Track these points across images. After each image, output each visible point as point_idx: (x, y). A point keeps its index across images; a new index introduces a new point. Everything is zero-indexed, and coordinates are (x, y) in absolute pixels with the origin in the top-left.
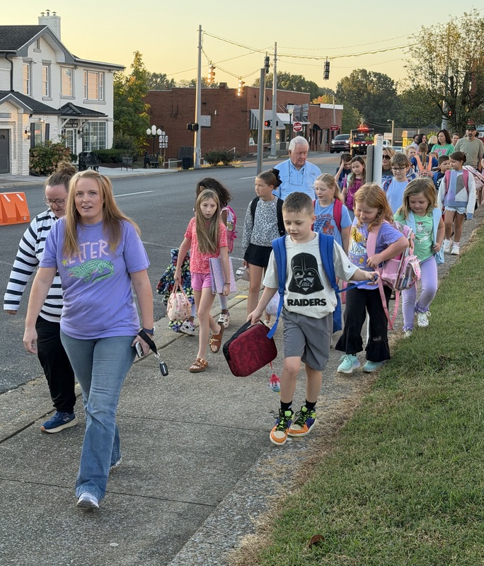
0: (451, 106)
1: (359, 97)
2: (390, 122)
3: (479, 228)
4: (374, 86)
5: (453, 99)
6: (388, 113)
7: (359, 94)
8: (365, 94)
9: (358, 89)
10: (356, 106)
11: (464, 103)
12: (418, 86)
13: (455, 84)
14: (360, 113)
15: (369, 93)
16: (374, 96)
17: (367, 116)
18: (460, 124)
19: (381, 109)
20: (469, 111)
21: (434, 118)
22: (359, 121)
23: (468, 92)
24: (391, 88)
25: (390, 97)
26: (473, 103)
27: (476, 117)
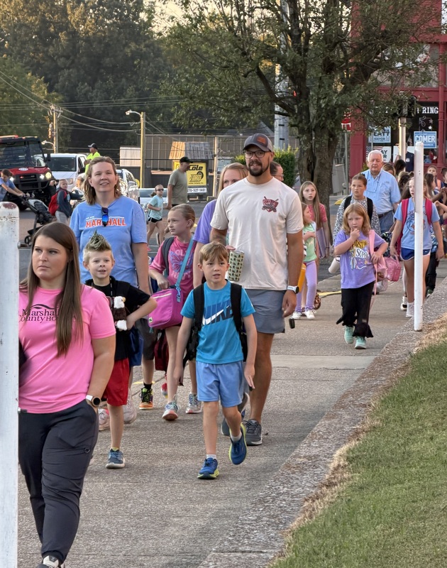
0: (296, 75)
1: (46, 45)
2: (137, 118)
3: (354, 443)
4: (86, 13)
5: (299, 58)
6: (130, 91)
7: (46, 37)
8: (62, 36)
9: (44, 21)
10: (36, 68)
11: (329, 68)
12: (200, 19)
13: (303, 15)
14: (50, 89)
15: (74, 34)
16: (88, 40)
17: (70, 100)
18: (321, 127)
19: (110, 77)
20: (345, 90)
21: (248, 109)
22: (45, 113)
23: (341, 36)
24: (136, 18)
25: (133, 45)
26: (353, 68)
27: (365, 106)
